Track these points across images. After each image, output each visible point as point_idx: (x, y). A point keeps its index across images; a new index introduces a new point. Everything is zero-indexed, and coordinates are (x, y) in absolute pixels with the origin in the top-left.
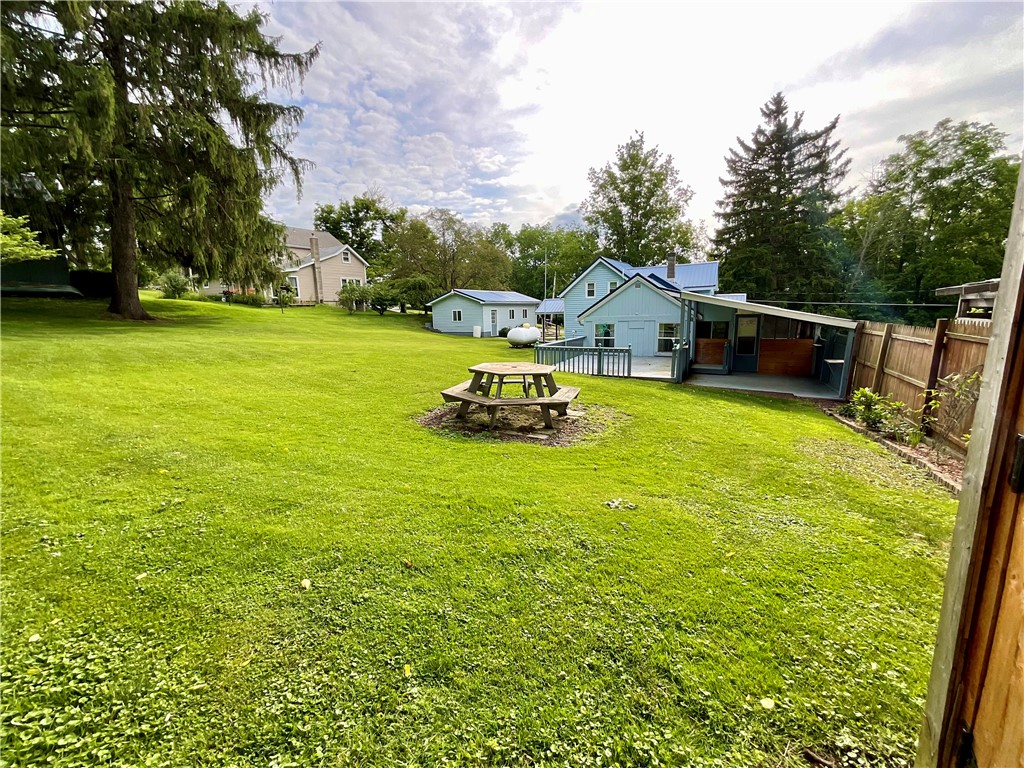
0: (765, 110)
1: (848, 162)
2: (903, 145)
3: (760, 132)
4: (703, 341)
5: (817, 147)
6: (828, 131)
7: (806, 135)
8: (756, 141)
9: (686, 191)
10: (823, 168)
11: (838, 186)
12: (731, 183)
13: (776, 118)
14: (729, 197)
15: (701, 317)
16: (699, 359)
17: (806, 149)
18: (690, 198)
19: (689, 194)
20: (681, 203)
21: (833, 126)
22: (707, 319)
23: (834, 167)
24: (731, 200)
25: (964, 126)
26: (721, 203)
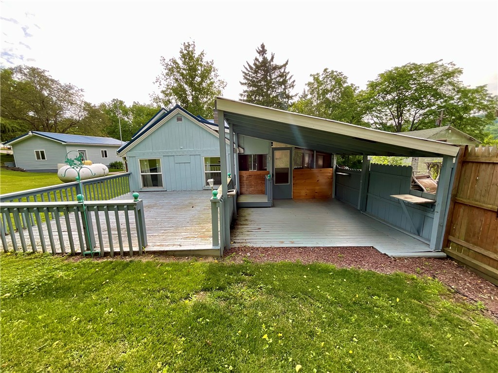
0: (258, 50)
1: (294, 81)
2: (312, 78)
3: (257, 59)
4: (245, 173)
5: (281, 72)
6: (285, 65)
7: (276, 66)
8: (255, 64)
9: (223, 82)
10: (284, 82)
11: (291, 92)
12: (245, 84)
13: (262, 55)
14: (245, 92)
15: (242, 151)
16: (244, 190)
17: (277, 73)
18: (225, 86)
19: (225, 84)
20: (221, 89)
21: (287, 63)
22: (246, 153)
23: (289, 82)
24: (246, 94)
25: (333, 72)
26: (241, 95)
